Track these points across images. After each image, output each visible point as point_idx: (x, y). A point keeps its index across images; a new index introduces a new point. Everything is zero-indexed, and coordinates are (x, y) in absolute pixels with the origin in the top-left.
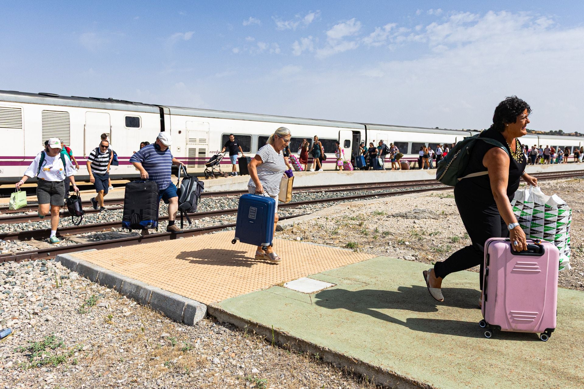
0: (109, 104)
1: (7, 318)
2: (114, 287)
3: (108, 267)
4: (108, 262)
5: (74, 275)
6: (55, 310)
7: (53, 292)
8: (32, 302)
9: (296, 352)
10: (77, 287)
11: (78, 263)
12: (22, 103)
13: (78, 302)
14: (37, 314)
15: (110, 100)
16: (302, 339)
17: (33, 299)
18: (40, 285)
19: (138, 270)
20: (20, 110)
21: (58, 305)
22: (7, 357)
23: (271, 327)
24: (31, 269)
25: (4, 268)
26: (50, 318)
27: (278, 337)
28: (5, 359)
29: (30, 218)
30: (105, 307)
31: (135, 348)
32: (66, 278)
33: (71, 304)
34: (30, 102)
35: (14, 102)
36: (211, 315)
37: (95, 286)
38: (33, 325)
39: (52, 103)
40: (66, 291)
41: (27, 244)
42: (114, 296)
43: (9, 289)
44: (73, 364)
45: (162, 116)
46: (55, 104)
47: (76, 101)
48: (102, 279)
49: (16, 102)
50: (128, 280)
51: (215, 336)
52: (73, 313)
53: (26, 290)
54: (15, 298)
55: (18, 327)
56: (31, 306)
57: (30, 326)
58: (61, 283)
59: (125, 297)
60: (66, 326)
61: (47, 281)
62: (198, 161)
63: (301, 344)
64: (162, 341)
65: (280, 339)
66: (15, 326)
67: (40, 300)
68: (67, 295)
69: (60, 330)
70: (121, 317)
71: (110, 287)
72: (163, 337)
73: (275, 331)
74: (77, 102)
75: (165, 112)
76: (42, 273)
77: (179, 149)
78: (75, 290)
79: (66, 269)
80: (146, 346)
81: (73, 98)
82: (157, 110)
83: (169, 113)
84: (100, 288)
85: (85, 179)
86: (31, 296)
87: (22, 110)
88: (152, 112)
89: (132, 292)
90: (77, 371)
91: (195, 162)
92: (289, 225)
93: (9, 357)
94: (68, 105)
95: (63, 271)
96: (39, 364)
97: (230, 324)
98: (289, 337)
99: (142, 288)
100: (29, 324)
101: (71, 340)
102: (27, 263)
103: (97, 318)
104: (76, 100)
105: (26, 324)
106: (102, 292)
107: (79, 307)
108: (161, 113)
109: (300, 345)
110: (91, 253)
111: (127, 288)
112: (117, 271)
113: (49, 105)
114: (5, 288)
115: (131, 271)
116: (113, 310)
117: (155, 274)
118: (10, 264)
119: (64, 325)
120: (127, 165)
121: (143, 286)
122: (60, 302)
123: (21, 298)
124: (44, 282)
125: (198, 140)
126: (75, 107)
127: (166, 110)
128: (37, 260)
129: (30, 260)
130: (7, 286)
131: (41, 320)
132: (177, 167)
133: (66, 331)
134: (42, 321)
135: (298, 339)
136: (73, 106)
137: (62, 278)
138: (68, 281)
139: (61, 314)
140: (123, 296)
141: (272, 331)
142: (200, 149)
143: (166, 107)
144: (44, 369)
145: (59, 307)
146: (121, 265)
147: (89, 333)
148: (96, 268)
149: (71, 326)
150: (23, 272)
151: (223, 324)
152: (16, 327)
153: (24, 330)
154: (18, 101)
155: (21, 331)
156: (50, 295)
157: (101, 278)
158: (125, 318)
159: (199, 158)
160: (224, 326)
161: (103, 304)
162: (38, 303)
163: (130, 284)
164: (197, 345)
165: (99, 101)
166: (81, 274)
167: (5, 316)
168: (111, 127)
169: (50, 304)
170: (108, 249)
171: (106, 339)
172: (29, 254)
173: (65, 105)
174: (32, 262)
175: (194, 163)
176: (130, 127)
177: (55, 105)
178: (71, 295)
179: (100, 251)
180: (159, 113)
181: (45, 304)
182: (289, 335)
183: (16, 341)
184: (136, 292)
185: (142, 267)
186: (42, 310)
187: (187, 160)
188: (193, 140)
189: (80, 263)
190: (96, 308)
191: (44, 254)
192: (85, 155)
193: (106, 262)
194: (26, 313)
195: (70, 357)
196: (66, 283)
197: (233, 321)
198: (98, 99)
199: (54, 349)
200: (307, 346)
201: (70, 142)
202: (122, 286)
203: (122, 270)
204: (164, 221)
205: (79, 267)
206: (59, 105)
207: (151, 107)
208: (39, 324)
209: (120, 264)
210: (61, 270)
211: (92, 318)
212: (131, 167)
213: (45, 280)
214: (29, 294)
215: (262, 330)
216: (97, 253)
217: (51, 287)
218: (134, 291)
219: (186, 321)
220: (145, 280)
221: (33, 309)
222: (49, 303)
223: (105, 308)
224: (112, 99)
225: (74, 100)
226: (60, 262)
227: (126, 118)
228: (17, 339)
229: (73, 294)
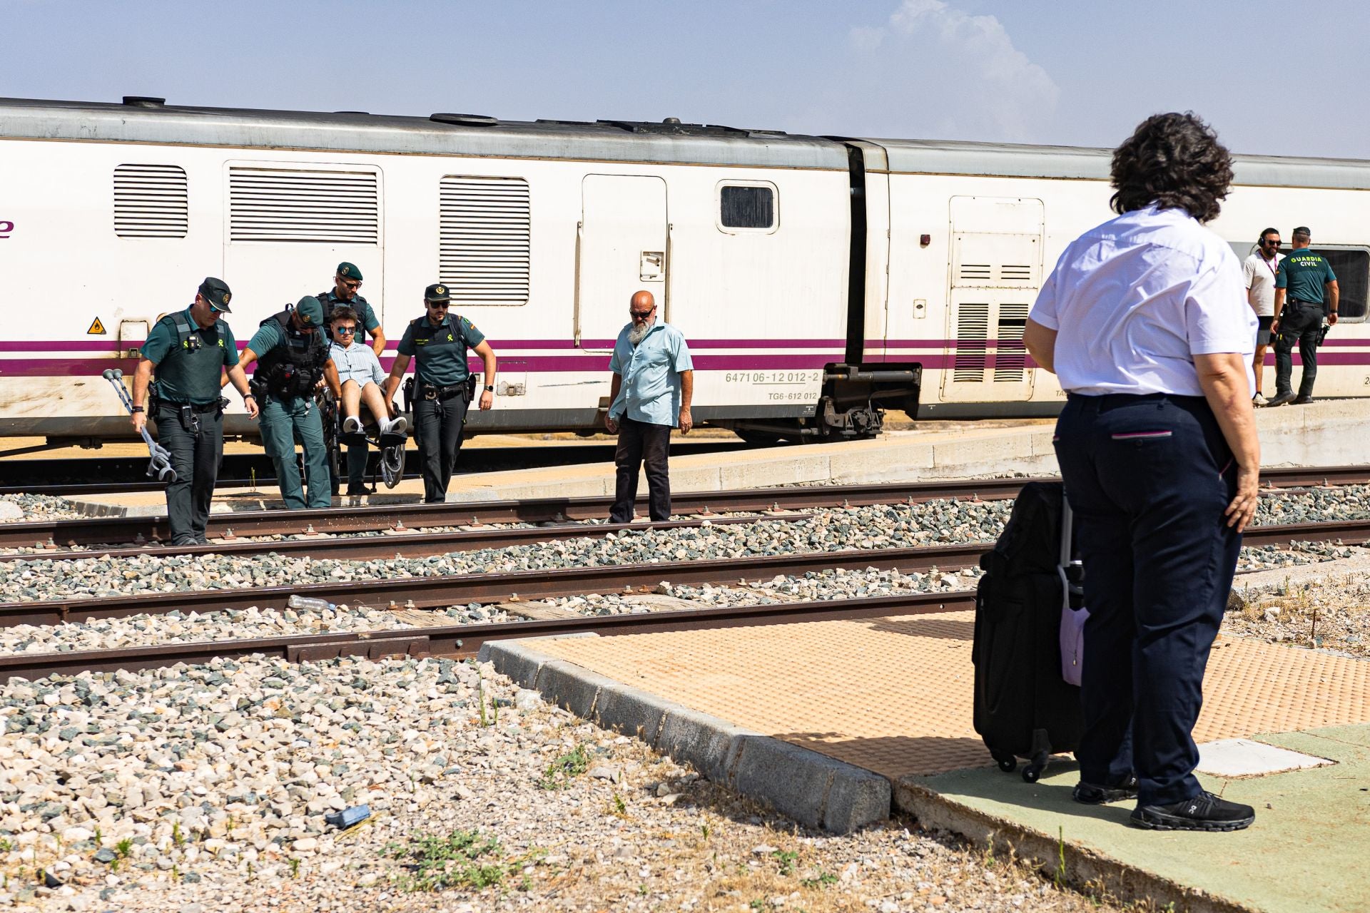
0: (664, 143)
1: (356, 786)
2: (639, 729)
3: (626, 679)
4: (628, 667)
5: (530, 698)
6: (477, 776)
7: (472, 735)
8: (416, 754)
9: (1117, 902)
10: (536, 728)
11: (541, 665)
12: (379, 152)
13: (538, 764)
14: (429, 781)
15: (669, 128)
16: (1138, 866)
17: (421, 748)
18: (437, 715)
19: (712, 691)
20: (372, 177)
21: (486, 765)
22: (362, 867)
23: (1056, 837)
24: (411, 676)
25: (337, 672)
26: (463, 791)
27: (1076, 864)
28: (357, 869)
29: (401, 547)
30: (611, 780)
31: (681, 871)
32: (507, 703)
33: (518, 766)
34: (402, 149)
35: (354, 151)
36: (904, 812)
37: (587, 730)
38: (422, 806)
39: (474, 150)
40: (505, 735)
41: (395, 617)
42: (638, 756)
43: (358, 720)
44: (520, 889)
45: (858, 180)
46: (483, 152)
47: (551, 137)
48: (607, 709)
49: (360, 151)
50: (680, 712)
51: (900, 859)
52: (523, 786)
53: (401, 724)
54: (375, 742)
55: (386, 806)
56: (415, 763)
57: (414, 807)
58: (493, 715)
59: (668, 759)
60: (506, 813)
61: (455, 709)
62: (998, 357)
63: (1133, 882)
64: (754, 863)
65: (1081, 870)
66: (378, 803)
67: (438, 750)
68: (507, 746)
69: (491, 821)
70: (652, 806)
71: (628, 732)
72: (758, 854)
73: (1068, 848)
74: (554, 142)
75: (868, 165)
76: (442, 688)
77: (919, 307)
78: (530, 735)
79: (506, 681)
80: (709, 869)
81: (542, 126)
82: (840, 155)
83: (884, 168)
84: (600, 733)
85: (576, 421)
86: (415, 739)
87: (379, 178)
88: (820, 164)
89: (687, 745)
90: (529, 902)
91: (983, 357)
92: (1268, 589)
93: (366, 866)
94: (523, 153)
95: (501, 687)
96: (438, 884)
97: (951, 832)
98: (1103, 861)
99: (714, 732)
100: (413, 802)
101: (517, 842)
102: (401, 663)
103: (586, 802)
104: (553, 134)
105: (403, 802)
106: (605, 743)
107: (539, 774)
108: (855, 167)
109: (1130, 884)
110: (580, 641)
111: (675, 734)
112: (651, 689)
113: (463, 155)
114: (347, 718)
115: (692, 691)
116: (631, 788)
117: (762, 702)
118: (354, 662)
119: (501, 812)
120: (724, 373)
121: (720, 728)
122: (490, 759)
123: (388, 742)
124: (447, 710)
125: (996, 272)
126: (549, 158)
127: (872, 157)
128: (425, 660)
129: (408, 656)
130: (352, 712)
131: (442, 796)
132: (914, 380)
133: (505, 823)
134: (445, 797)
135: (1127, 866)
136: (540, 158)
137: (496, 705)
138: (513, 714)
139: (493, 787)
140: (662, 756)
141: (1058, 846)
142: (1003, 306)
143: (872, 143)
144: (450, 894)
145: (487, 771)
146: (665, 675)
147: (565, 834)
148: (590, 679)
149: (517, 814)
150: (390, 683)
151: (933, 833)
152: (380, 807)
153: (399, 815)
154: (367, 147)
155: (392, 815)
156: (463, 740)
157: (604, 708)
158: (664, 808)
159: (1000, 344)
160: (934, 839)
161: (605, 772)
162: (433, 757)
163: (685, 721)
164: (845, 876)
165: (631, 134)
166: (547, 696)
167: (350, 781)
168: (669, 227)
169: (464, 764)
170: (632, 636)
171: (606, 849)
172: (405, 638)
173: (515, 152)
174: (414, 661)
175: (979, 363)
176: (740, 226)
177: (482, 156)
178: (520, 747)
179: (608, 638)
180: (847, 167)
181: (450, 760)
182: (1103, 857)
183: (381, 837)
184: (698, 743)
185: (725, 684)
186: (443, 775)
187: (953, 351)
188: (977, 272)
189: (548, 664)
190: (586, 779)
191: (447, 641)
192: (577, 332)
193: (623, 665)
194: (405, 778)
195: (513, 875)
196: (508, 718)
197: (959, 825)
198: (627, 128)
199: (474, 858)
200: (1148, 886)
201: (531, 287)
202: (661, 728)
203: (665, 688)
204: (830, 571)
205: (544, 675)
206: (497, 156)
207: (817, 149)
208: (437, 805)
209: (661, 674)
210: (494, 685)
211: (574, 803)
212: (739, 377)
213: (451, 706)
214: (410, 734)
215: (1035, 845)
216: (599, 643)
217: (468, 723)
218: (693, 743)
219: (829, 823)
220: (728, 715)
221: (421, 771)
222: (461, 760)
223: (609, 782)
224: (678, 123)
225: (547, 134)
226: (491, 662)
227: (726, 191)
228: (384, 832)
229: (527, 744)
